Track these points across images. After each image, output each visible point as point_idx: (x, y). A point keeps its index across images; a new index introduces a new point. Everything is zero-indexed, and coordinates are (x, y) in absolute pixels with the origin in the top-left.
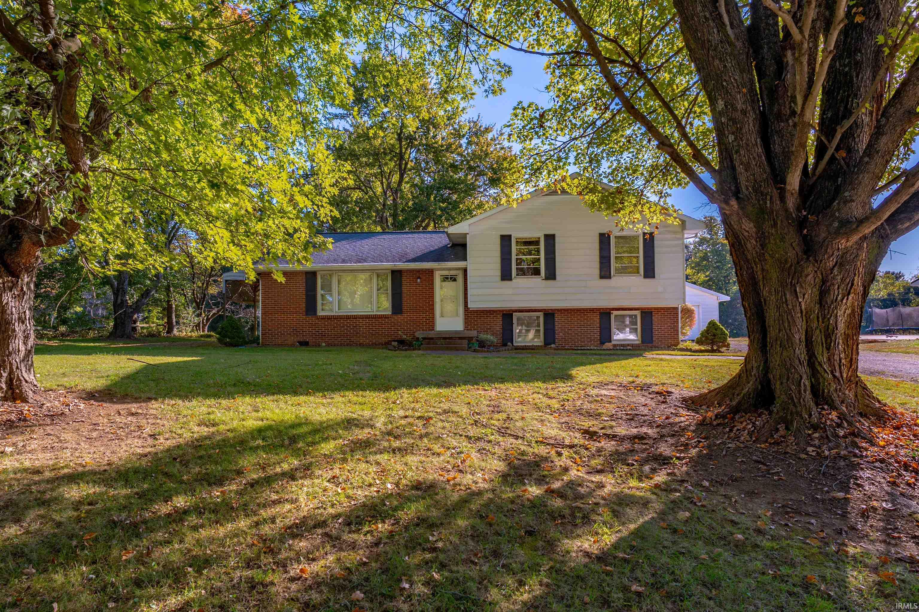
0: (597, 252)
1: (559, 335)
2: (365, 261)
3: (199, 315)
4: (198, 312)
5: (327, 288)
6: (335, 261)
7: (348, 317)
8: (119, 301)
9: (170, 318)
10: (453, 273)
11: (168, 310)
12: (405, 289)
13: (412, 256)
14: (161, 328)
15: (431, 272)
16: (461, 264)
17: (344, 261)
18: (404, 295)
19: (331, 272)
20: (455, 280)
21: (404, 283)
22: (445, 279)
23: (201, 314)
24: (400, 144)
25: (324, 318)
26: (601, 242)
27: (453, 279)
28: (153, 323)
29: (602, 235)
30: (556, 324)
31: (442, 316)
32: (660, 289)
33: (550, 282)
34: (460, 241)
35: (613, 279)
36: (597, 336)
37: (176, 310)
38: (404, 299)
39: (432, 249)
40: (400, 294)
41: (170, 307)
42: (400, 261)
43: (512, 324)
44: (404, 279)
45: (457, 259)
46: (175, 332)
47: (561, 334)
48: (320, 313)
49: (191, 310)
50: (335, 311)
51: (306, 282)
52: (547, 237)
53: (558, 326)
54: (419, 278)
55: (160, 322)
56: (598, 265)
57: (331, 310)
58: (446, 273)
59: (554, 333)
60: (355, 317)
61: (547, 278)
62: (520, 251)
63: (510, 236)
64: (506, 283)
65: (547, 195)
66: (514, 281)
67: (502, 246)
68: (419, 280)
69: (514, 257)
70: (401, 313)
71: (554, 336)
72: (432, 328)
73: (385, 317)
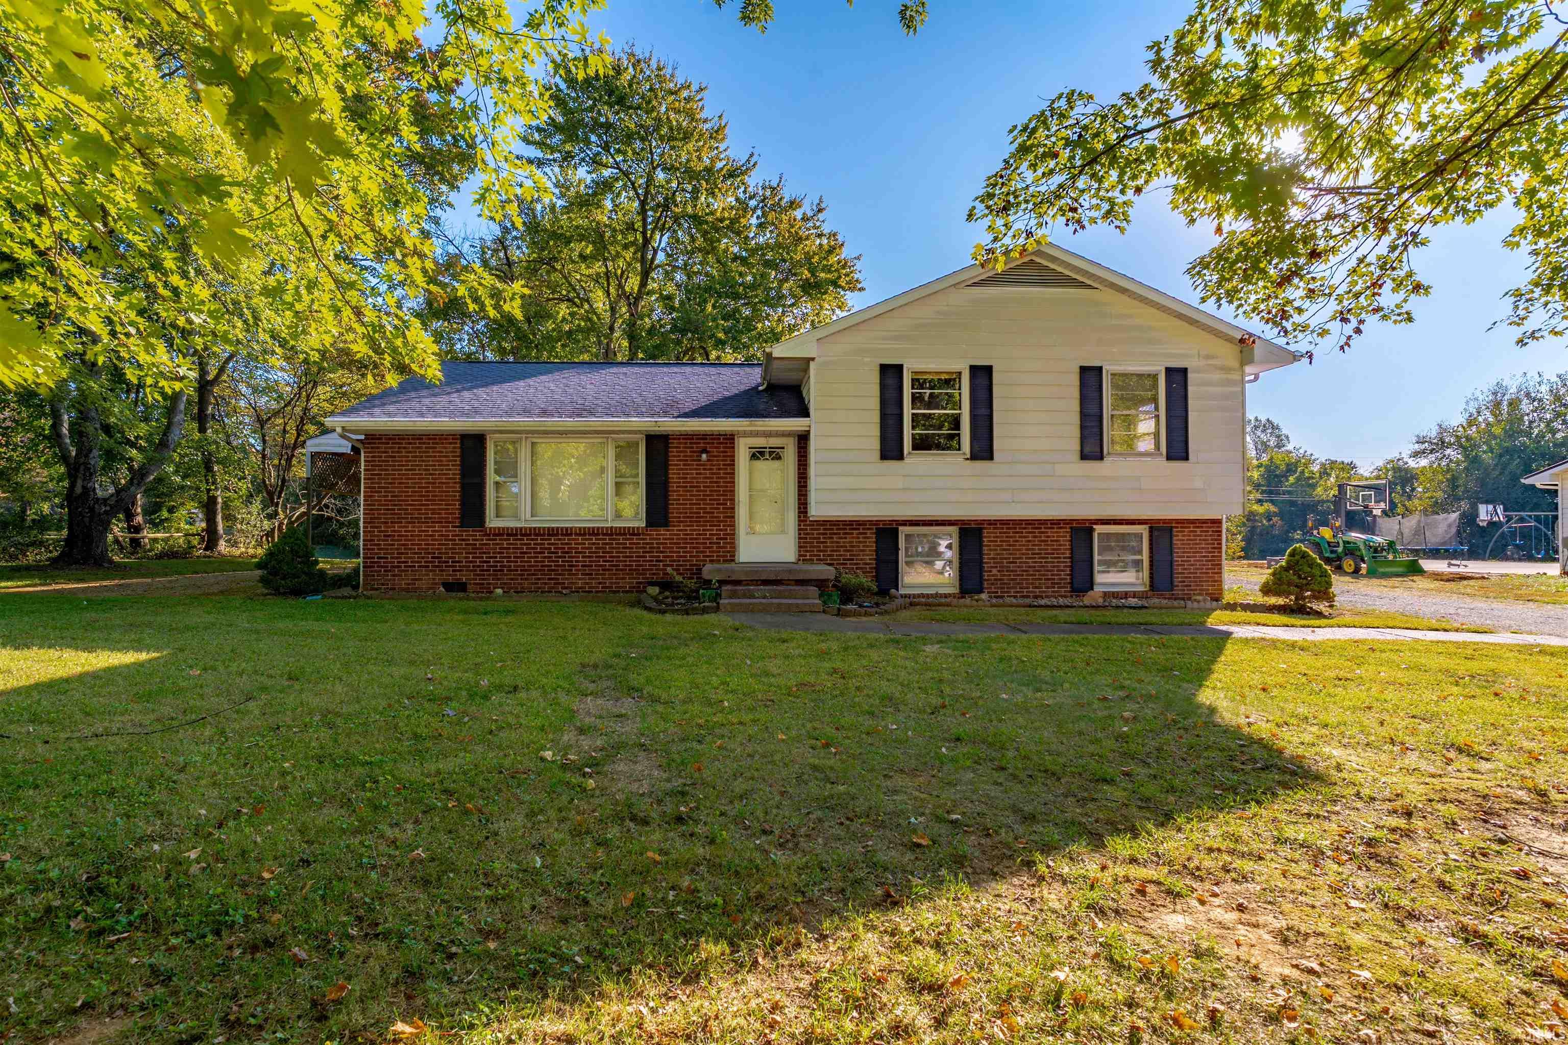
0: (1075, 406)
1: (991, 572)
2: (591, 413)
3: (270, 517)
4: (270, 510)
5: (508, 469)
6: (526, 412)
7: (553, 532)
8: (78, 490)
9: (210, 519)
10: (774, 442)
11: (209, 507)
12: (674, 474)
13: (689, 406)
14: (195, 541)
15: (729, 440)
16: (796, 424)
17: (544, 412)
18: (673, 487)
19: (517, 435)
20: (778, 458)
21: (673, 461)
22: (757, 454)
23: (276, 513)
24: (644, 220)
25: (501, 533)
26: (1083, 385)
27: (776, 455)
28: (178, 530)
29: (1084, 370)
30: (985, 550)
31: (752, 532)
32: (1198, 483)
33: (980, 466)
34: (790, 377)
35: (1108, 460)
36: (1065, 575)
37: (226, 506)
38: (673, 496)
39: (727, 394)
40: (666, 484)
41: (212, 500)
42: (666, 413)
43: (897, 549)
44: (673, 452)
45: (785, 413)
46: (223, 547)
47: (994, 571)
48: (492, 522)
49: (256, 506)
50: (525, 520)
51: (463, 456)
52: (975, 370)
53: (989, 554)
54: (705, 451)
55: (193, 529)
56: (1076, 432)
57: (516, 517)
58: (760, 442)
59: (981, 569)
60: (567, 532)
61: (974, 457)
62: (915, 399)
63: (900, 367)
64: (892, 465)
65: (975, 284)
66: (907, 460)
67: (883, 387)
68: (704, 456)
69: (908, 411)
70: (666, 523)
71: (981, 576)
72: (731, 556)
73: (632, 532)
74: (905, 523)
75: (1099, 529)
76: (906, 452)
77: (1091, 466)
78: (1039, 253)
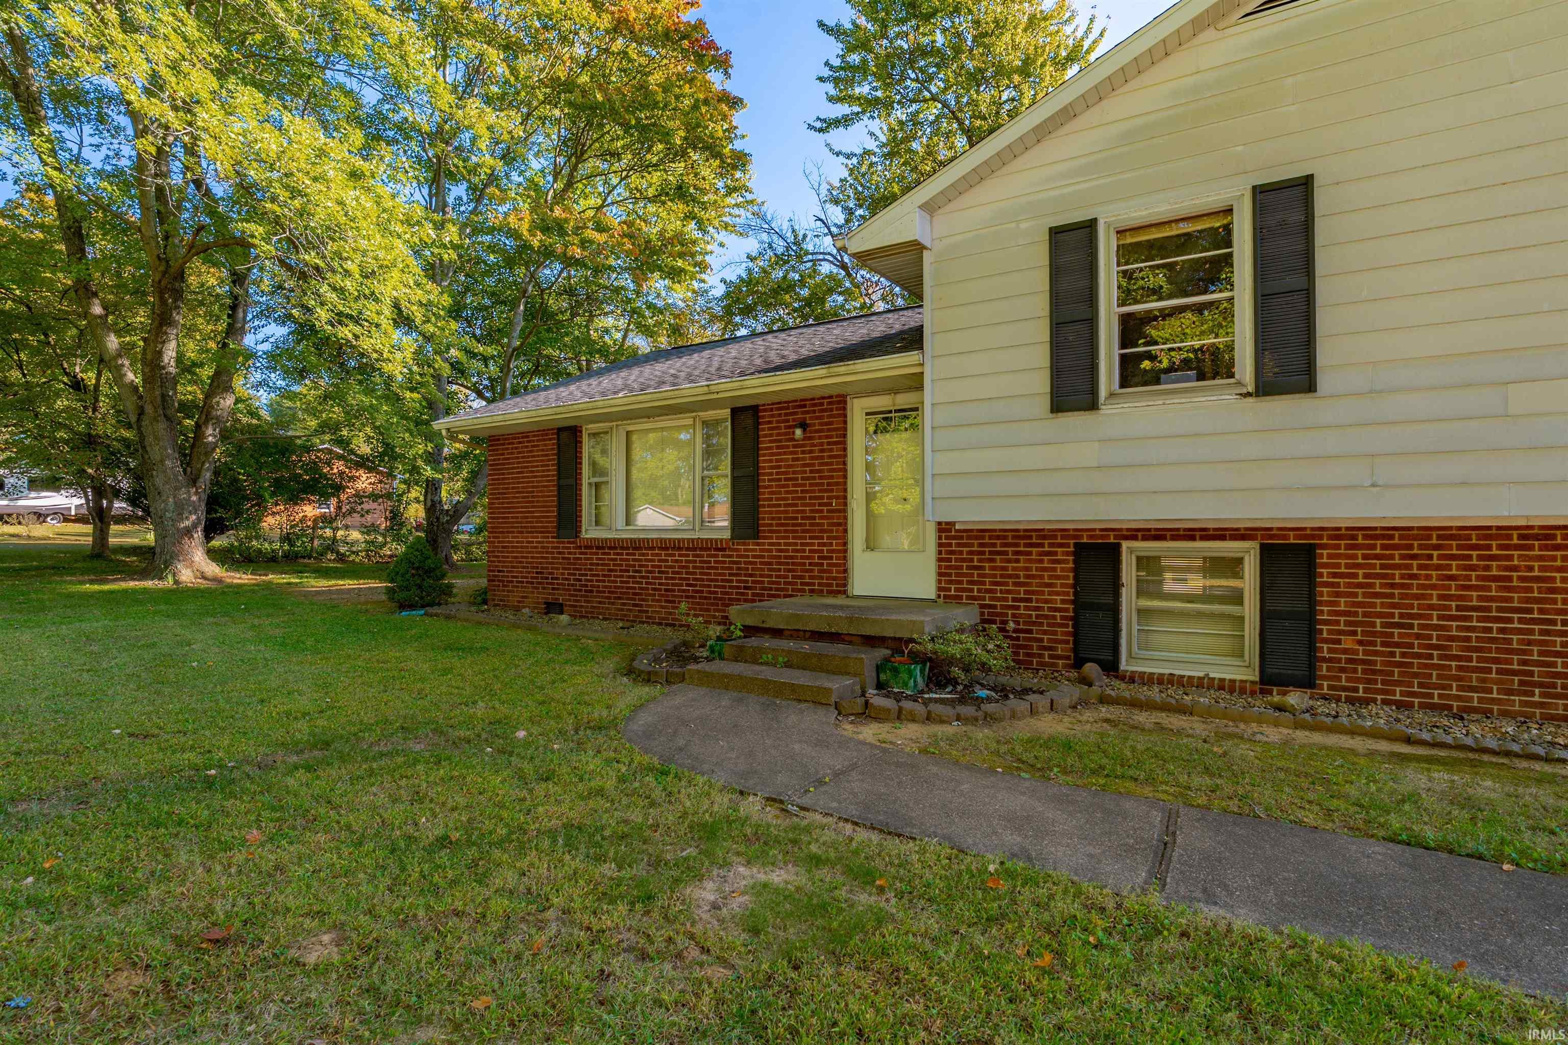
1: (1338, 642)
2: (661, 385)
6: (603, 392)
10: (904, 400)
12: (766, 462)
15: (838, 403)
16: (899, 364)
17: (619, 390)
18: (765, 480)
21: (765, 442)
27: (910, 422)
30: (1324, 593)
31: (870, 547)
33: (1287, 405)
38: (765, 494)
40: (756, 477)
43: (1118, 585)
44: (764, 430)
47: (1347, 643)
48: (589, 532)
50: (619, 529)
51: (559, 454)
52: (1266, 194)
53: (1330, 604)
54: (803, 426)
57: (611, 525)
58: (882, 402)
59: (1312, 634)
61: (1267, 389)
62: (1126, 283)
63: (1091, 225)
64: (1081, 422)
66: (1106, 409)
67: (1056, 272)
68: (798, 432)
69: (1109, 309)
70: (756, 534)
71: (1312, 648)
72: (841, 586)
73: (718, 546)
74: (1133, 534)
76: (1103, 393)
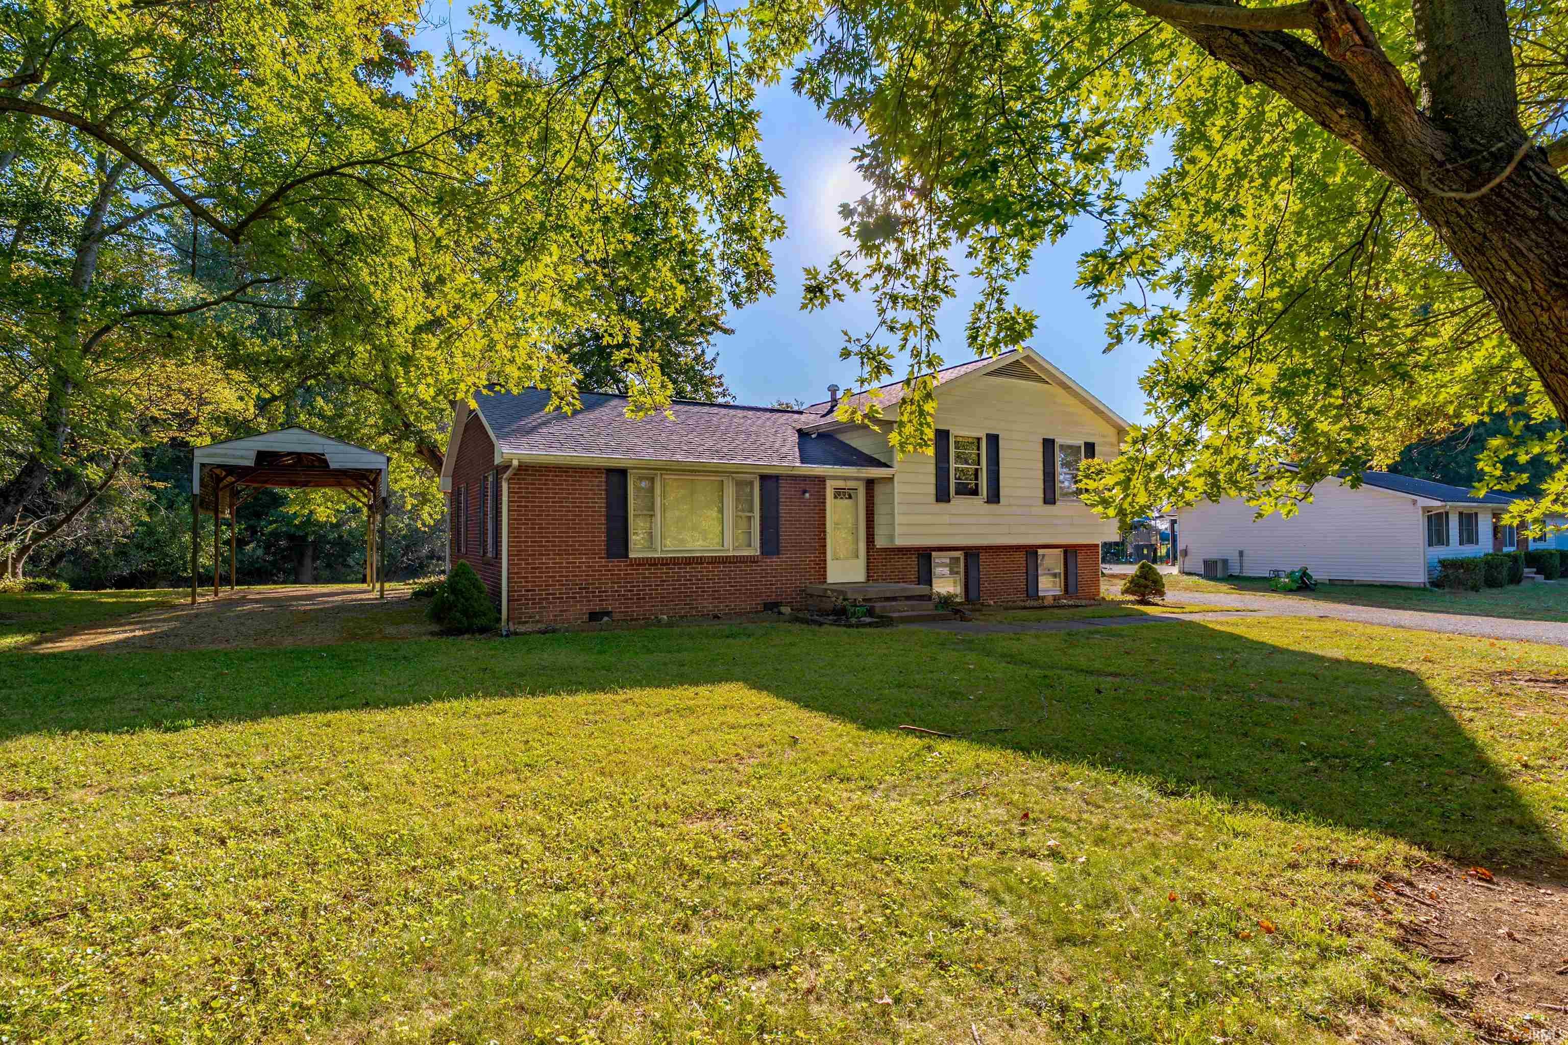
0: (1041, 466)
10: (851, 484)
12: (783, 510)
15: (821, 481)
16: (885, 472)
18: (782, 521)
19: (654, 472)
20: (853, 498)
21: (782, 498)
22: (840, 495)
25: (642, 563)
26: (1045, 452)
27: (850, 496)
29: (1046, 441)
30: (981, 568)
31: (836, 558)
33: (992, 508)
35: (1056, 505)
38: (782, 529)
40: (776, 519)
43: (931, 567)
44: (782, 491)
48: (635, 553)
50: (661, 550)
51: (607, 492)
52: (989, 437)
53: (983, 572)
54: (808, 491)
56: (1041, 484)
57: (652, 548)
58: (840, 484)
59: (979, 582)
60: (700, 561)
61: (988, 501)
62: (958, 457)
63: (948, 432)
64: (943, 506)
65: (989, 374)
66: (950, 503)
67: (937, 446)
69: (953, 465)
70: (777, 552)
71: (979, 588)
72: (824, 580)
73: (752, 560)
75: (1040, 552)
76: (950, 496)
77: (1049, 508)
78: (1027, 358)
